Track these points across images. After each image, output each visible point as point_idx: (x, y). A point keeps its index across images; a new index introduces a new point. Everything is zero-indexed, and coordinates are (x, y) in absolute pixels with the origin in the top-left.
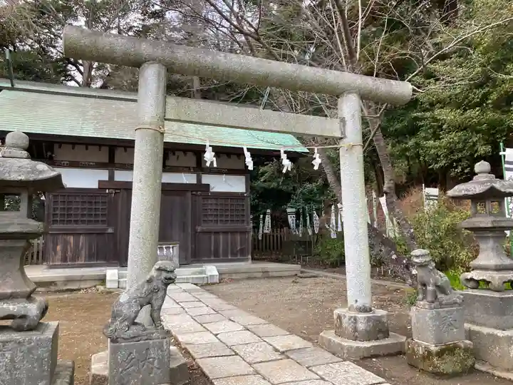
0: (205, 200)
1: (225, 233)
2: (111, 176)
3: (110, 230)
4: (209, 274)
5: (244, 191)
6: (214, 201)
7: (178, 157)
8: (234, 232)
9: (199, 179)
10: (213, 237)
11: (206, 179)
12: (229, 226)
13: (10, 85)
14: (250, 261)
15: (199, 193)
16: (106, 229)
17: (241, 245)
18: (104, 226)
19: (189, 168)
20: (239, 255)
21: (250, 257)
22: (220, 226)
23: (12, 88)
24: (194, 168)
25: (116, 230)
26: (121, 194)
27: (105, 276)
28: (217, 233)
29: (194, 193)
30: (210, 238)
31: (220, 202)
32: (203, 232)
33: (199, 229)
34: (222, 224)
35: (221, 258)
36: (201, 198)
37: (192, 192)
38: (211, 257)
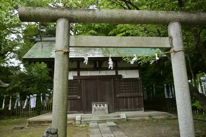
0: (120, 82)
1: (130, 97)
2: (79, 74)
3: (79, 98)
4: (122, 117)
5: (139, 77)
6: (124, 83)
8: (134, 97)
9: (117, 73)
10: (124, 100)
11: (120, 73)
12: (132, 94)
13: (40, 40)
14: (143, 111)
15: (117, 79)
16: (78, 97)
17: (138, 103)
18: (76, 96)
20: (137, 108)
21: (143, 109)
22: (128, 94)
23: (41, 41)
25: (81, 97)
26: (83, 81)
27: (75, 118)
28: (126, 98)
29: (115, 79)
30: (124, 99)
31: (127, 83)
32: (119, 97)
33: (118, 96)
34: (128, 93)
35: (129, 109)
36: (118, 82)
37: (113, 79)
38: (124, 109)
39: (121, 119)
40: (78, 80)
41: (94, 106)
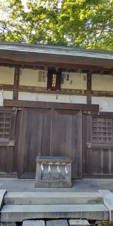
0: (95, 119)
2: (16, 97)
3: (12, 144)
6: (102, 120)
7: (71, 82)
9: (89, 101)
10: (102, 153)
11: (95, 100)
15: (89, 112)
16: (8, 143)
18: (7, 140)
19: (80, 90)
24: (84, 91)
25: (16, 143)
26: (22, 111)
28: (106, 150)
29: (85, 112)
30: (100, 153)
31: (107, 121)
33: (89, 145)
34: (110, 142)
35: (110, 174)
36: (91, 117)
37: (83, 111)
38: (100, 173)
39: (108, 212)
40: (14, 109)
41: (40, 168)
